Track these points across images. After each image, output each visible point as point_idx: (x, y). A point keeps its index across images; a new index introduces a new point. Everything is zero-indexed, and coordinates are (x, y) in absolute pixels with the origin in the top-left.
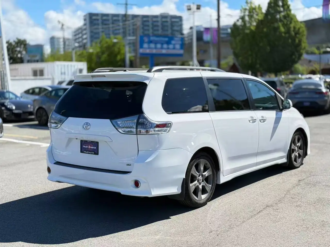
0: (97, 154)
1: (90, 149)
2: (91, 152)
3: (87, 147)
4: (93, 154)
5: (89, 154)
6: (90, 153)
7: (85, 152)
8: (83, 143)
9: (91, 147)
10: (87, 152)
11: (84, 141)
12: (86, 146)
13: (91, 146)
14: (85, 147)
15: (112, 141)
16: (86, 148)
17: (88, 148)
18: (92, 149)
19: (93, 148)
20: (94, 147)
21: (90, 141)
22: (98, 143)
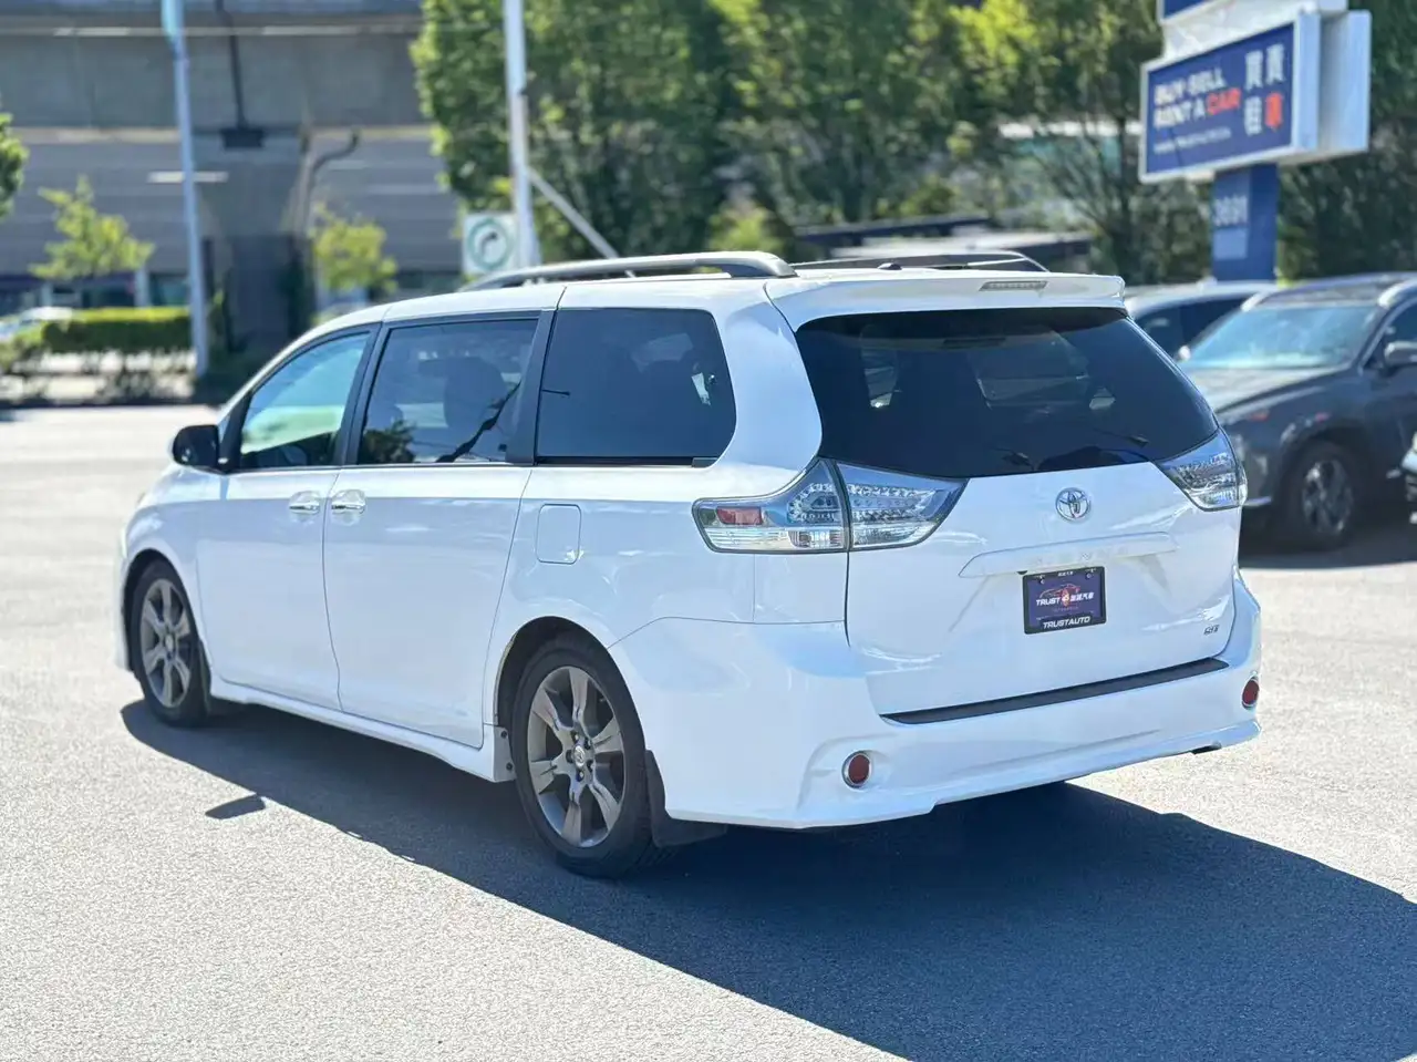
0: (1103, 618)
1: (1071, 604)
2: (1077, 616)
3: (1053, 601)
4: (1088, 624)
5: (1072, 627)
6: (1072, 622)
7: (1052, 624)
8: (1033, 585)
9: (1073, 598)
10: (1061, 623)
11: (1040, 577)
12: (1048, 598)
13: (1072, 592)
14: (1044, 602)
16: (1051, 605)
17: (1059, 604)
18: (1076, 603)
19: (1079, 597)
20: (1085, 595)
21: (1069, 571)
22: (1100, 571)
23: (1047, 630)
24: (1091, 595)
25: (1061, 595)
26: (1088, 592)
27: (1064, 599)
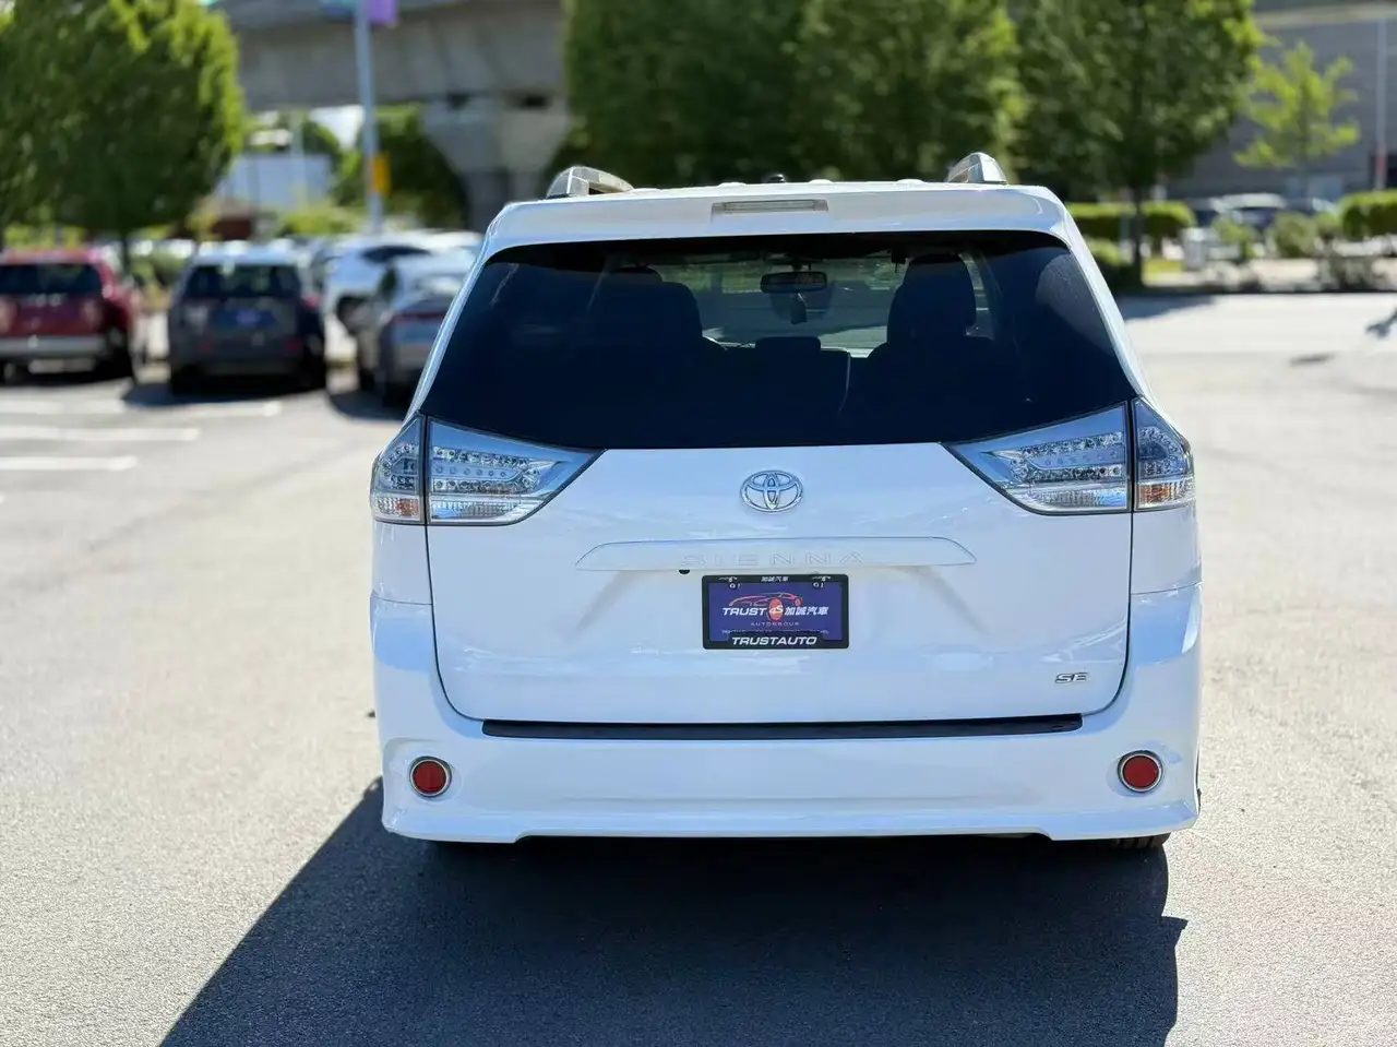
0: (842, 642)
1: (787, 618)
3: (753, 612)
4: (810, 647)
5: (782, 647)
7: (749, 641)
9: (790, 611)
10: (764, 641)
11: (730, 580)
12: (743, 606)
13: (786, 604)
14: (738, 611)
15: (966, 559)
16: (749, 617)
17: (764, 617)
18: (794, 618)
19: (802, 611)
20: (813, 609)
21: (783, 576)
22: (841, 581)
23: (738, 647)
24: (823, 611)
25: (768, 604)
26: (818, 605)
27: (773, 612)
